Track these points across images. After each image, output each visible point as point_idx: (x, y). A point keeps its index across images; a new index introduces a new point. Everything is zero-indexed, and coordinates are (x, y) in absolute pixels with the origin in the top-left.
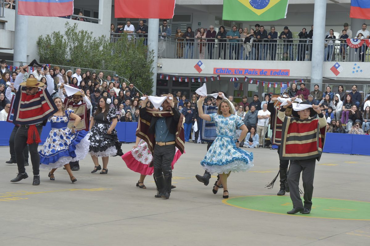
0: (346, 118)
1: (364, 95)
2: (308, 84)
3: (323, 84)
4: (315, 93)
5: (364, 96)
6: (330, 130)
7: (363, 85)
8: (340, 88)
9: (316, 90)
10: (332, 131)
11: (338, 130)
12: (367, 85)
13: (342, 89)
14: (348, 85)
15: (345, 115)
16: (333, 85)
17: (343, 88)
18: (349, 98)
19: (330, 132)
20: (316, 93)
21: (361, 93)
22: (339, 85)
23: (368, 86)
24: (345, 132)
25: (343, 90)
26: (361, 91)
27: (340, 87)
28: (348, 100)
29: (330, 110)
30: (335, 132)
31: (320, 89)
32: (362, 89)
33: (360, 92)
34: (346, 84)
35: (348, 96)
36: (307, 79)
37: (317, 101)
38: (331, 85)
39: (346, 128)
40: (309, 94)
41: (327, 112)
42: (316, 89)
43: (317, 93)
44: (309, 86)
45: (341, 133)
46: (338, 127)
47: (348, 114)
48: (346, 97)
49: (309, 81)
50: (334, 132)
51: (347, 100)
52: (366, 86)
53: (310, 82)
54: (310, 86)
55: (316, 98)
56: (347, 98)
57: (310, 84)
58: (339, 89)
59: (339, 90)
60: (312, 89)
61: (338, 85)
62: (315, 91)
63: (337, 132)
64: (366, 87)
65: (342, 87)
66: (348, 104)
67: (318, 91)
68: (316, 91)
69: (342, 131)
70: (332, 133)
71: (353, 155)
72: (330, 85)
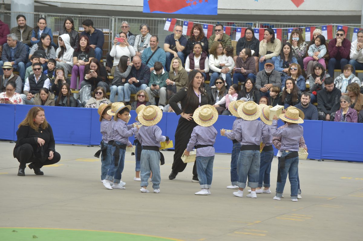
0: (79, 78)
1: (111, 36)
2: (6, 13)
3: (35, 15)
4: (19, 31)
5: (111, 39)
6: (49, 101)
7: (109, 18)
8: (68, 25)
9: (23, 25)
10: (54, 103)
11: (64, 102)
12: (117, 17)
13: (71, 25)
14: (81, 17)
15: (77, 72)
16: (54, 16)
17: (73, 24)
18: (83, 42)
19: (50, 104)
20: (22, 31)
21: (106, 33)
22: (65, 16)
23: (119, 19)
24: (77, 104)
25: (73, 28)
26: (107, 28)
27: (68, 21)
28: (83, 47)
29: (50, 65)
30: (59, 105)
31: (30, 23)
32: (108, 26)
33: (105, 31)
34: (79, 16)
35: (83, 38)
36: (4, 4)
37: (26, 46)
38: (52, 16)
39: (79, 98)
40: (9, 33)
41: (46, 68)
42: (21, 23)
43: (24, 31)
44: (8, 17)
45: (70, 106)
46: (65, 96)
47: (83, 71)
48: (80, 39)
49: (8, 7)
50: (57, 104)
51: (80, 46)
52: (115, 19)
53: (10, 9)
54: (10, 16)
55: (22, 40)
56: (81, 42)
57: (10, 13)
58: (66, 25)
59: (65, 28)
60: (14, 24)
61: (63, 16)
62: (19, 27)
63: (63, 105)
64: (115, 21)
65: (72, 22)
66: (83, 54)
67: (26, 27)
68: (22, 27)
69: (73, 104)
70: (53, 106)
71: (92, 146)
72: (49, 16)
